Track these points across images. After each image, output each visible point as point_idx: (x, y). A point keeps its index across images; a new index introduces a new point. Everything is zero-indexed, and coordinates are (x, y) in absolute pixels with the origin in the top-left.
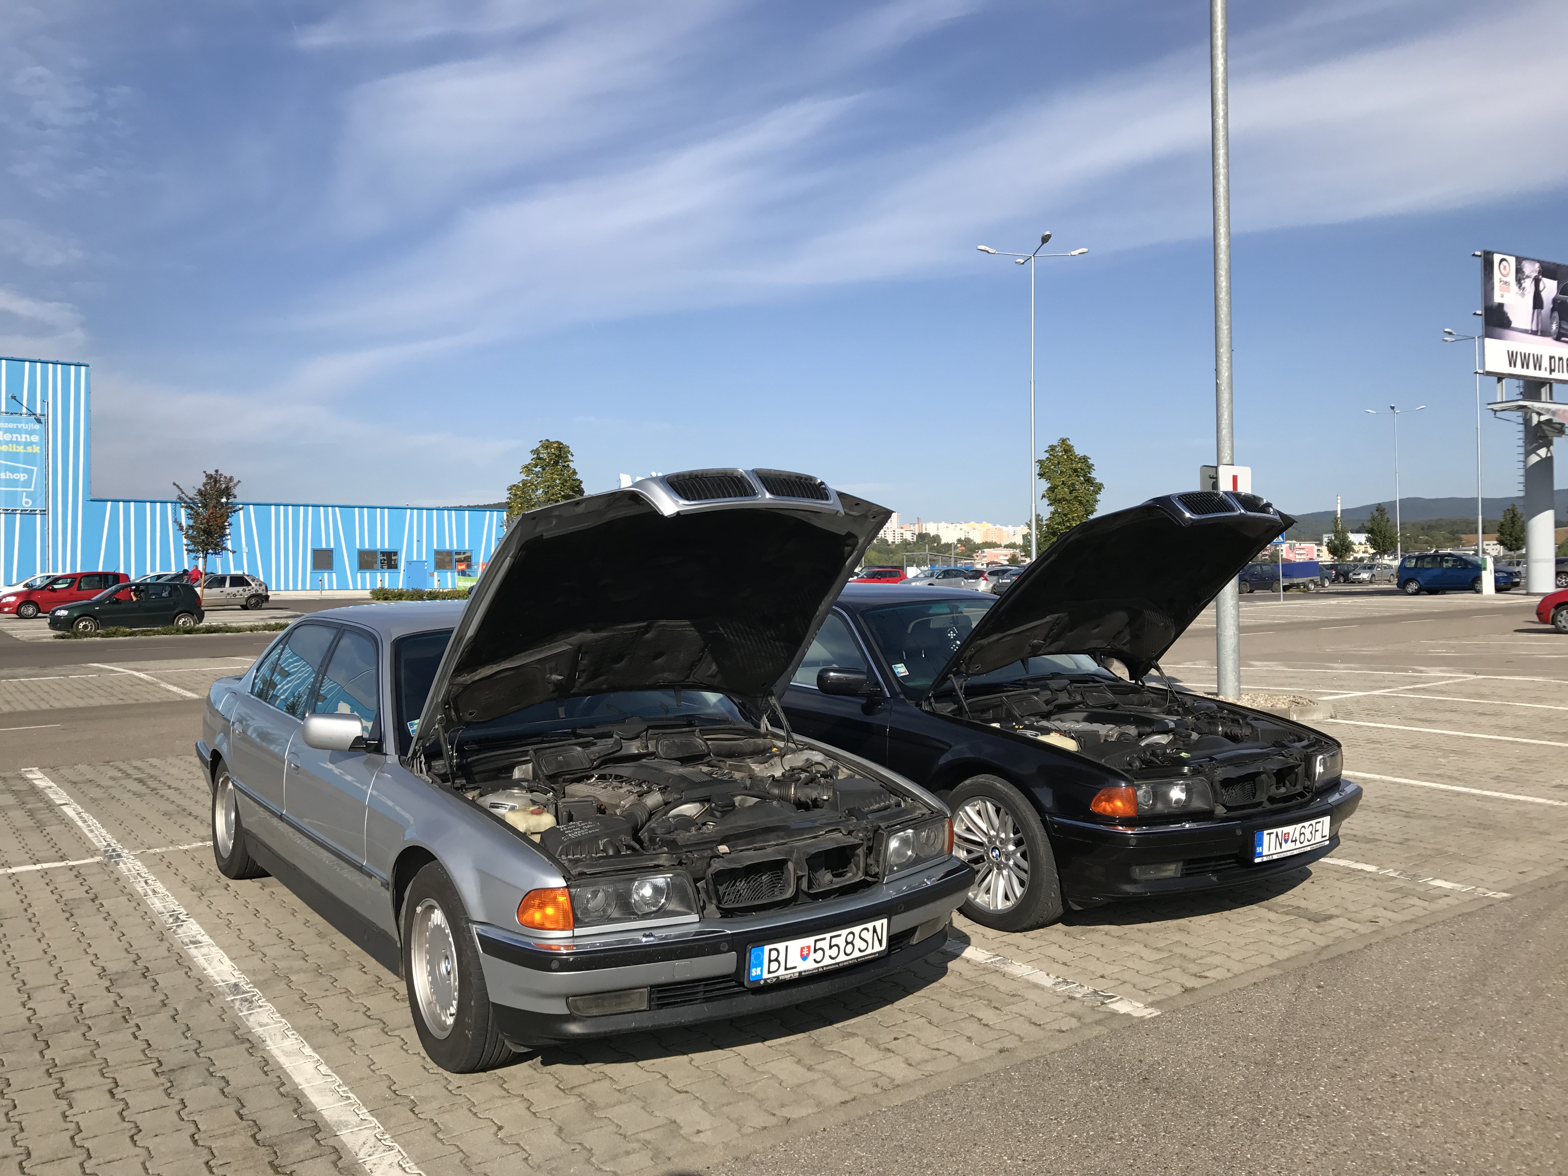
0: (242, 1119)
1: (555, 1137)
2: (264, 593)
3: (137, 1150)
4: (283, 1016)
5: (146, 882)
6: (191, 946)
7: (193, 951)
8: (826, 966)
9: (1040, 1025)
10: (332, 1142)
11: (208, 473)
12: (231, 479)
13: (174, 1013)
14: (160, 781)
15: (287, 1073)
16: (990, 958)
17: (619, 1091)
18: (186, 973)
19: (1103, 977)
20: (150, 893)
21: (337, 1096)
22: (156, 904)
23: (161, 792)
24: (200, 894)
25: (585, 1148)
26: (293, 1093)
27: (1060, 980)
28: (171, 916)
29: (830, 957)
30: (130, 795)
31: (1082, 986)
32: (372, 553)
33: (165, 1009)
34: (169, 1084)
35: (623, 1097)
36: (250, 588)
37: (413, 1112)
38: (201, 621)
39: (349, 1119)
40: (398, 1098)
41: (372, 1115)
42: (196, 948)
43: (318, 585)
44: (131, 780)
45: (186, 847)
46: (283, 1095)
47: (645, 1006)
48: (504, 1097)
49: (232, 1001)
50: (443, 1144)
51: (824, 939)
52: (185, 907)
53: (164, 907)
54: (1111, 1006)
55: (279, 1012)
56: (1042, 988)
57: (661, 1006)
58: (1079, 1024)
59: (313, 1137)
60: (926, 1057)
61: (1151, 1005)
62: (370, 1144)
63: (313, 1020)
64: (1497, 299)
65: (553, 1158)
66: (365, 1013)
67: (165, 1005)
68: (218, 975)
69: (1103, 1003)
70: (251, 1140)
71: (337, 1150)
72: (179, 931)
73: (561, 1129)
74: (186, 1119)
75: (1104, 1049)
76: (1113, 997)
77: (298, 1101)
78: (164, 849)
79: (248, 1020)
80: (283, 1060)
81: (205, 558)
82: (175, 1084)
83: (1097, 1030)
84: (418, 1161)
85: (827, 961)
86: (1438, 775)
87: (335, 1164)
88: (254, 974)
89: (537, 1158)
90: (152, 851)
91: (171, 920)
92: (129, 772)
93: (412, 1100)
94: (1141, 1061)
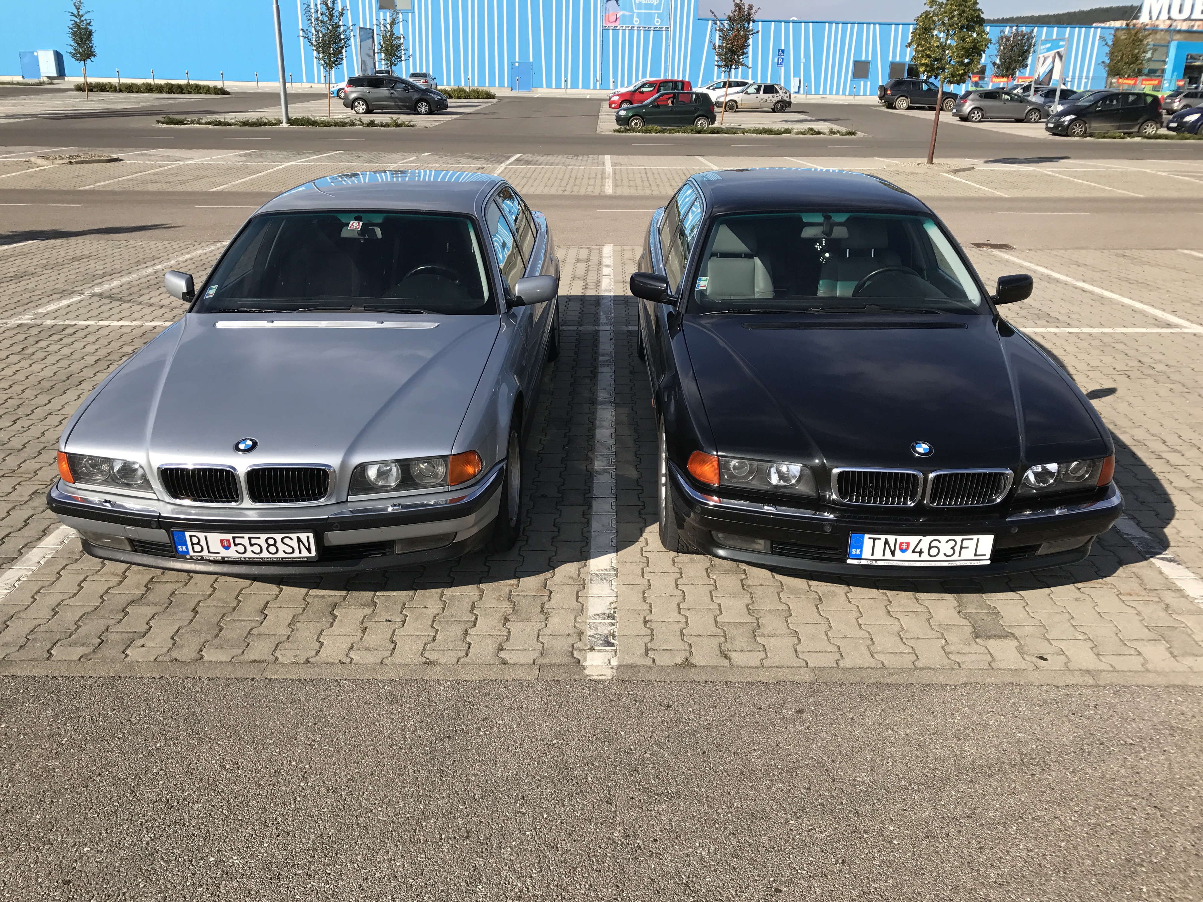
2: (788, 100)
8: (249, 558)
9: (502, 650)
12: (752, 6)
16: (604, 570)
19: (646, 622)
27: (611, 611)
29: (252, 552)
31: (612, 625)
32: (901, 65)
36: (778, 95)
38: (713, 123)
43: (854, 91)
51: (243, 537)
56: (581, 614)
61: (622, 666)
69: (591, 649)
76: (612, 646)
85: (250, 555)
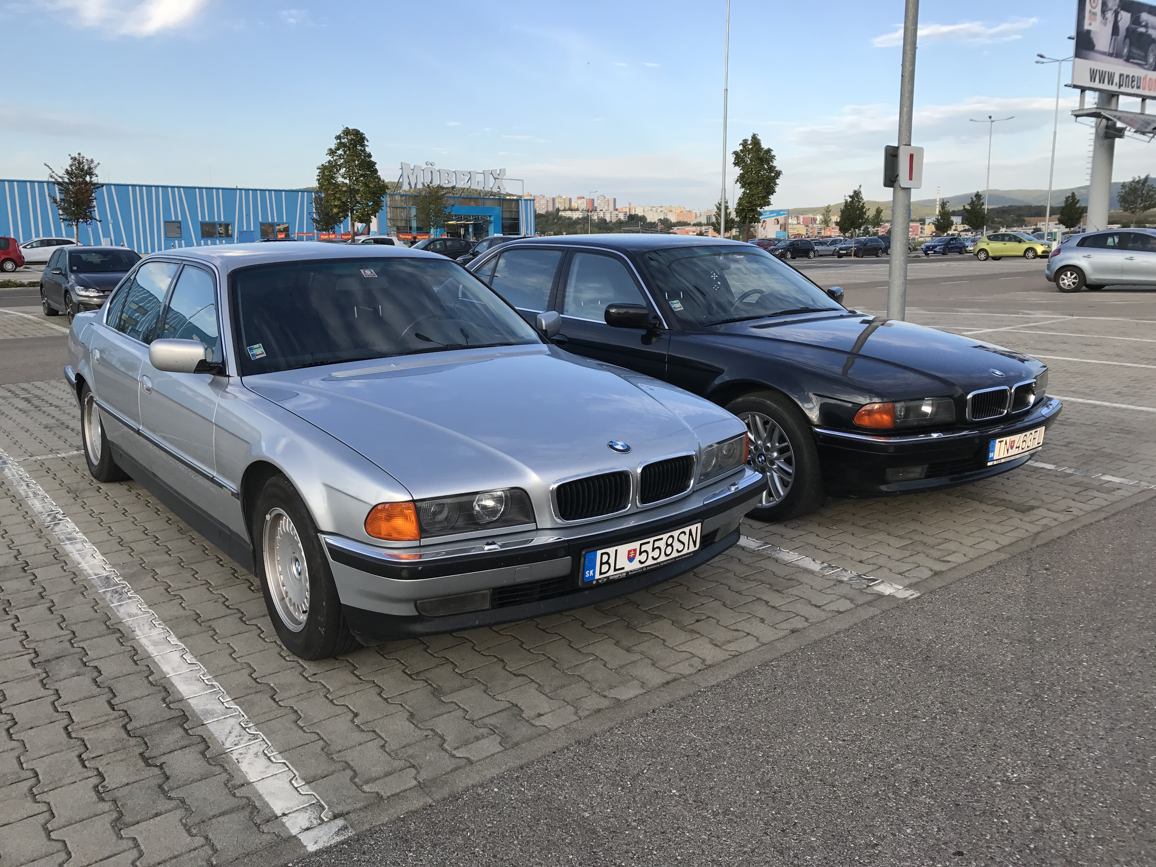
0: (114, 709)
1: (407, 723)
3: (14, 744)
4: (150, 606)
5: (28, 485)
6: (67, 542)
7: (69, 547)
8: (649, 566)
9: (820, 607)
10: (199, 731)
11: (73, 156)
12: (92, 161)
13: (51, 604)
14: (43, 400)
15: (155, 662)
16: (761, 546)
17: (461, 675)
18: (63, 567)
19: (861, 562)
20: (31, 495)
21: (202, 685)
22: (36, 505)
23: (44, 409)
24: (75, 496)
25: (436, 734)
26: (162, 681)
27: (825, 565)
28: (49, 515)
29: (653, 557)
30: (17, 411)
31: (846, 571)
32: (212, 225)
33: (42, 601)
34: (44, 675)
35: (465, 682)
37: (274, 700)
39: (215, 708)
40: (259, 685)
41: (236, 704)
42: (71, 544)
44: (19, 399)
45: (64, 455)
46: (151, 683)
47: (487, 606)
48: (356, 684)
49: (104, 592)
50: (304, 731)
51: (648, 542)
52: (61, 507)
53: (43, 507)
54: (876, 588)
55: (146, 603)
56: (812, 572)
57: (501, 606)
58: (853, 606)
59: (182, 726)
60: (728, 638)
61: (909, 587)
62: (235, 733)
63: (179, 612)
64: (1086, 27)
65: (409, 745)
66: (223, 603)
67: (43, 597)
68: (92, 569)
69: (868, 586)
70: (122, 731)
71: (204, 739)
72: (56, 529)
73: (412, 715)
74: (60, 710)
75: (883, 629)
76: (876, 580)
77: (166, 689)
78: (44, 457)
79: (119, 611)
80: (152, 650)
81: (77, 225)
82: (50, 674)
83: (872, 611)
84: (282, 750)
85: (650, 562)
86: (1074, 392)
87: (203, 753)
88: (124, 568)
89: (393, 745)
90: (33, 458)
91: (49, 519)
92: (17, 392)
93: (273, 688)
94: (918, 640)
